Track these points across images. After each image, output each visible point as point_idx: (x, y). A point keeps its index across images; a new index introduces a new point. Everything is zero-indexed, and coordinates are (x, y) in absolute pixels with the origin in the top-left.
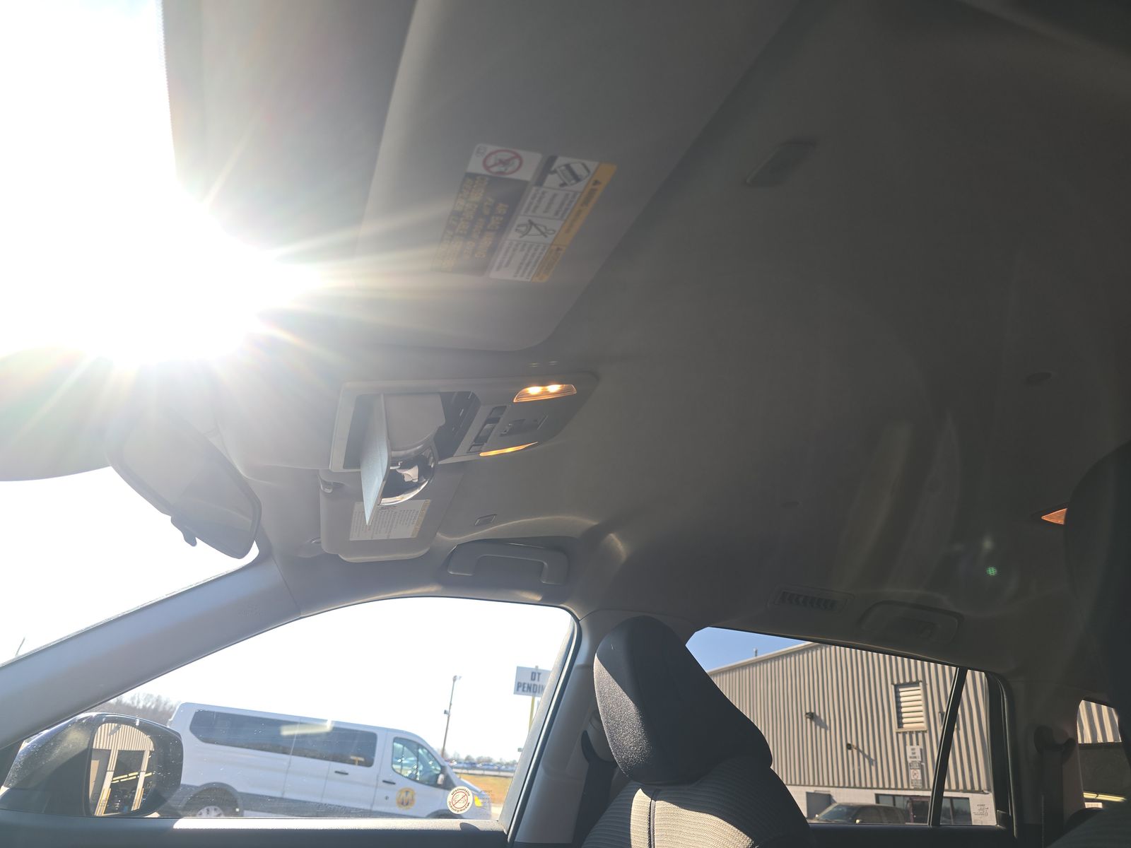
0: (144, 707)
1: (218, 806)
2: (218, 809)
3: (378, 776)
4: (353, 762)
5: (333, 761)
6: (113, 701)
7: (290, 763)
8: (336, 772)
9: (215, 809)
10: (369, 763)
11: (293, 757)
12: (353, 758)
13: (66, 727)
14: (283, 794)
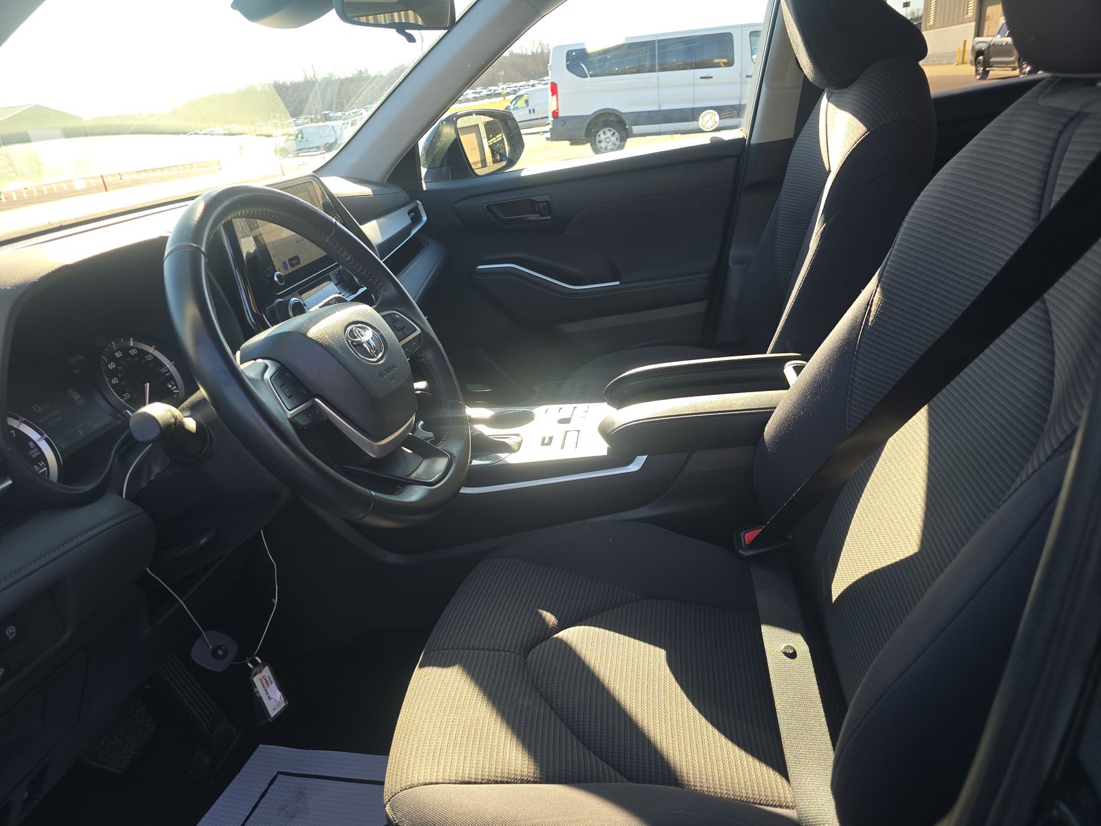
0: (532, 52)
1: (611, 127)
2: (612, 129)
3: (741, 74)
4: (717, 65)
5: (696, 68)
6: (506, 54)
7: (658, 79)
8: (701, 78)
9: (609, 130)
10: (730, 63)
11: (660, 73)
12: (716, 61)
13: (439, 126)
14: (660, 107)
